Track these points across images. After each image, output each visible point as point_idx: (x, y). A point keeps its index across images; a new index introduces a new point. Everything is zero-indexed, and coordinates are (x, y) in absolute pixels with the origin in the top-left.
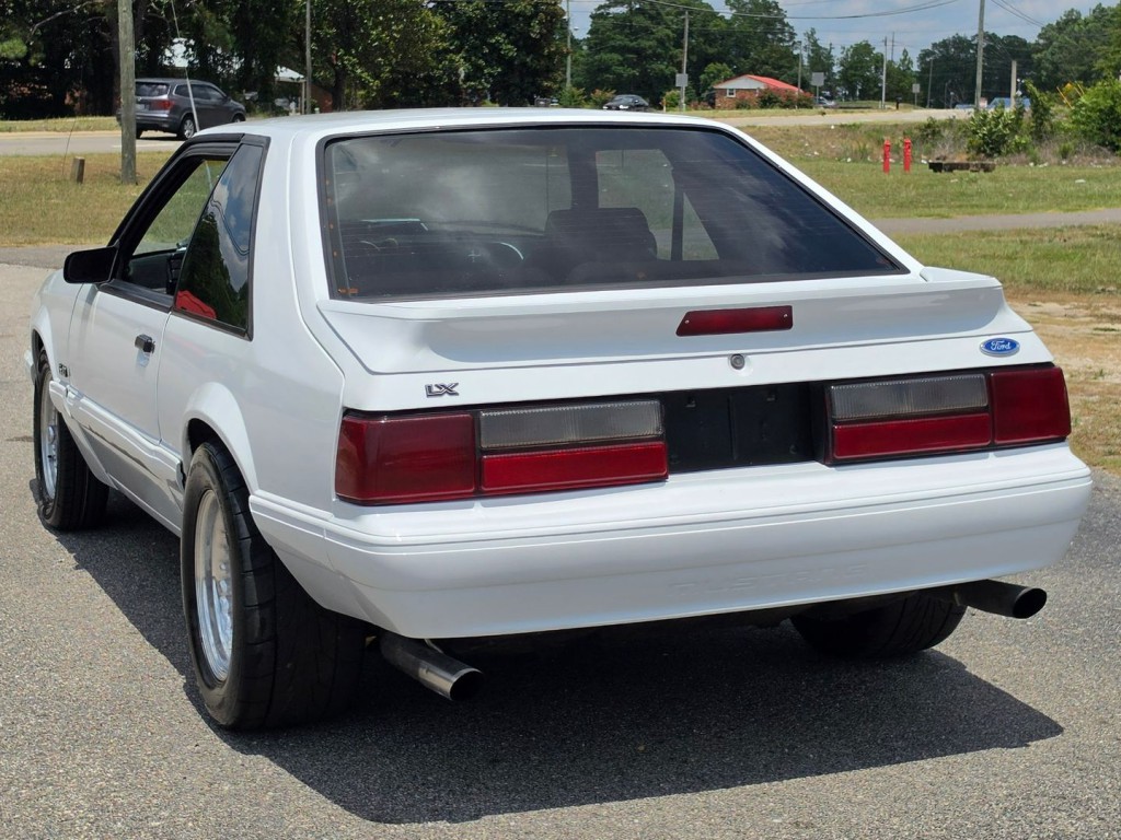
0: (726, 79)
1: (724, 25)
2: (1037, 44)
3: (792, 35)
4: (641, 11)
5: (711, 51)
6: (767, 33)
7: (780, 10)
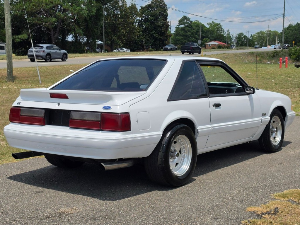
0: (208, 42)
1: (207, 29)
3: (224, 31)
4: (187, 26)
5: (204, 35)
6: (217, 31)
7: (221, 25)
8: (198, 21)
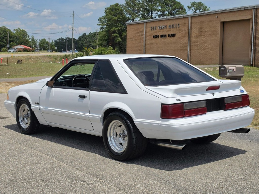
0: (15, 46)
1: (14, 34)
2: (78, 39)
3: (29, 37)
5: (11, 40)
6: (23, 36)
7: (26, 32)
8: (5, 27)
